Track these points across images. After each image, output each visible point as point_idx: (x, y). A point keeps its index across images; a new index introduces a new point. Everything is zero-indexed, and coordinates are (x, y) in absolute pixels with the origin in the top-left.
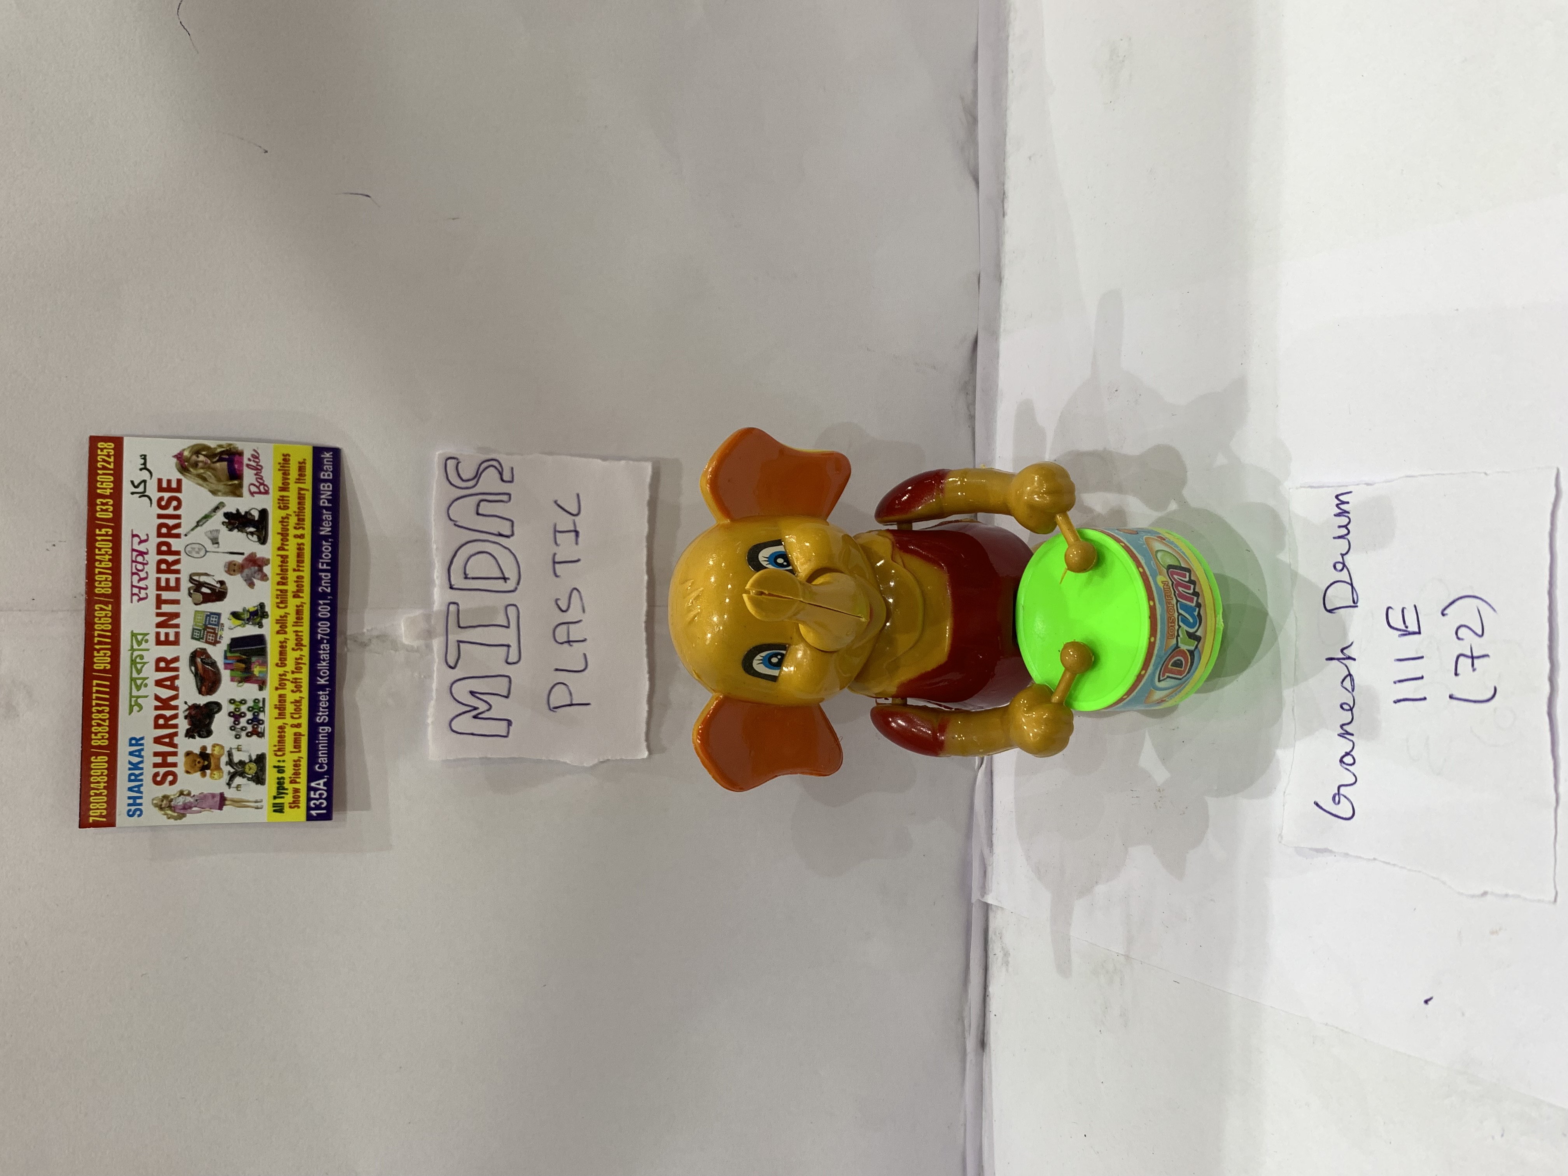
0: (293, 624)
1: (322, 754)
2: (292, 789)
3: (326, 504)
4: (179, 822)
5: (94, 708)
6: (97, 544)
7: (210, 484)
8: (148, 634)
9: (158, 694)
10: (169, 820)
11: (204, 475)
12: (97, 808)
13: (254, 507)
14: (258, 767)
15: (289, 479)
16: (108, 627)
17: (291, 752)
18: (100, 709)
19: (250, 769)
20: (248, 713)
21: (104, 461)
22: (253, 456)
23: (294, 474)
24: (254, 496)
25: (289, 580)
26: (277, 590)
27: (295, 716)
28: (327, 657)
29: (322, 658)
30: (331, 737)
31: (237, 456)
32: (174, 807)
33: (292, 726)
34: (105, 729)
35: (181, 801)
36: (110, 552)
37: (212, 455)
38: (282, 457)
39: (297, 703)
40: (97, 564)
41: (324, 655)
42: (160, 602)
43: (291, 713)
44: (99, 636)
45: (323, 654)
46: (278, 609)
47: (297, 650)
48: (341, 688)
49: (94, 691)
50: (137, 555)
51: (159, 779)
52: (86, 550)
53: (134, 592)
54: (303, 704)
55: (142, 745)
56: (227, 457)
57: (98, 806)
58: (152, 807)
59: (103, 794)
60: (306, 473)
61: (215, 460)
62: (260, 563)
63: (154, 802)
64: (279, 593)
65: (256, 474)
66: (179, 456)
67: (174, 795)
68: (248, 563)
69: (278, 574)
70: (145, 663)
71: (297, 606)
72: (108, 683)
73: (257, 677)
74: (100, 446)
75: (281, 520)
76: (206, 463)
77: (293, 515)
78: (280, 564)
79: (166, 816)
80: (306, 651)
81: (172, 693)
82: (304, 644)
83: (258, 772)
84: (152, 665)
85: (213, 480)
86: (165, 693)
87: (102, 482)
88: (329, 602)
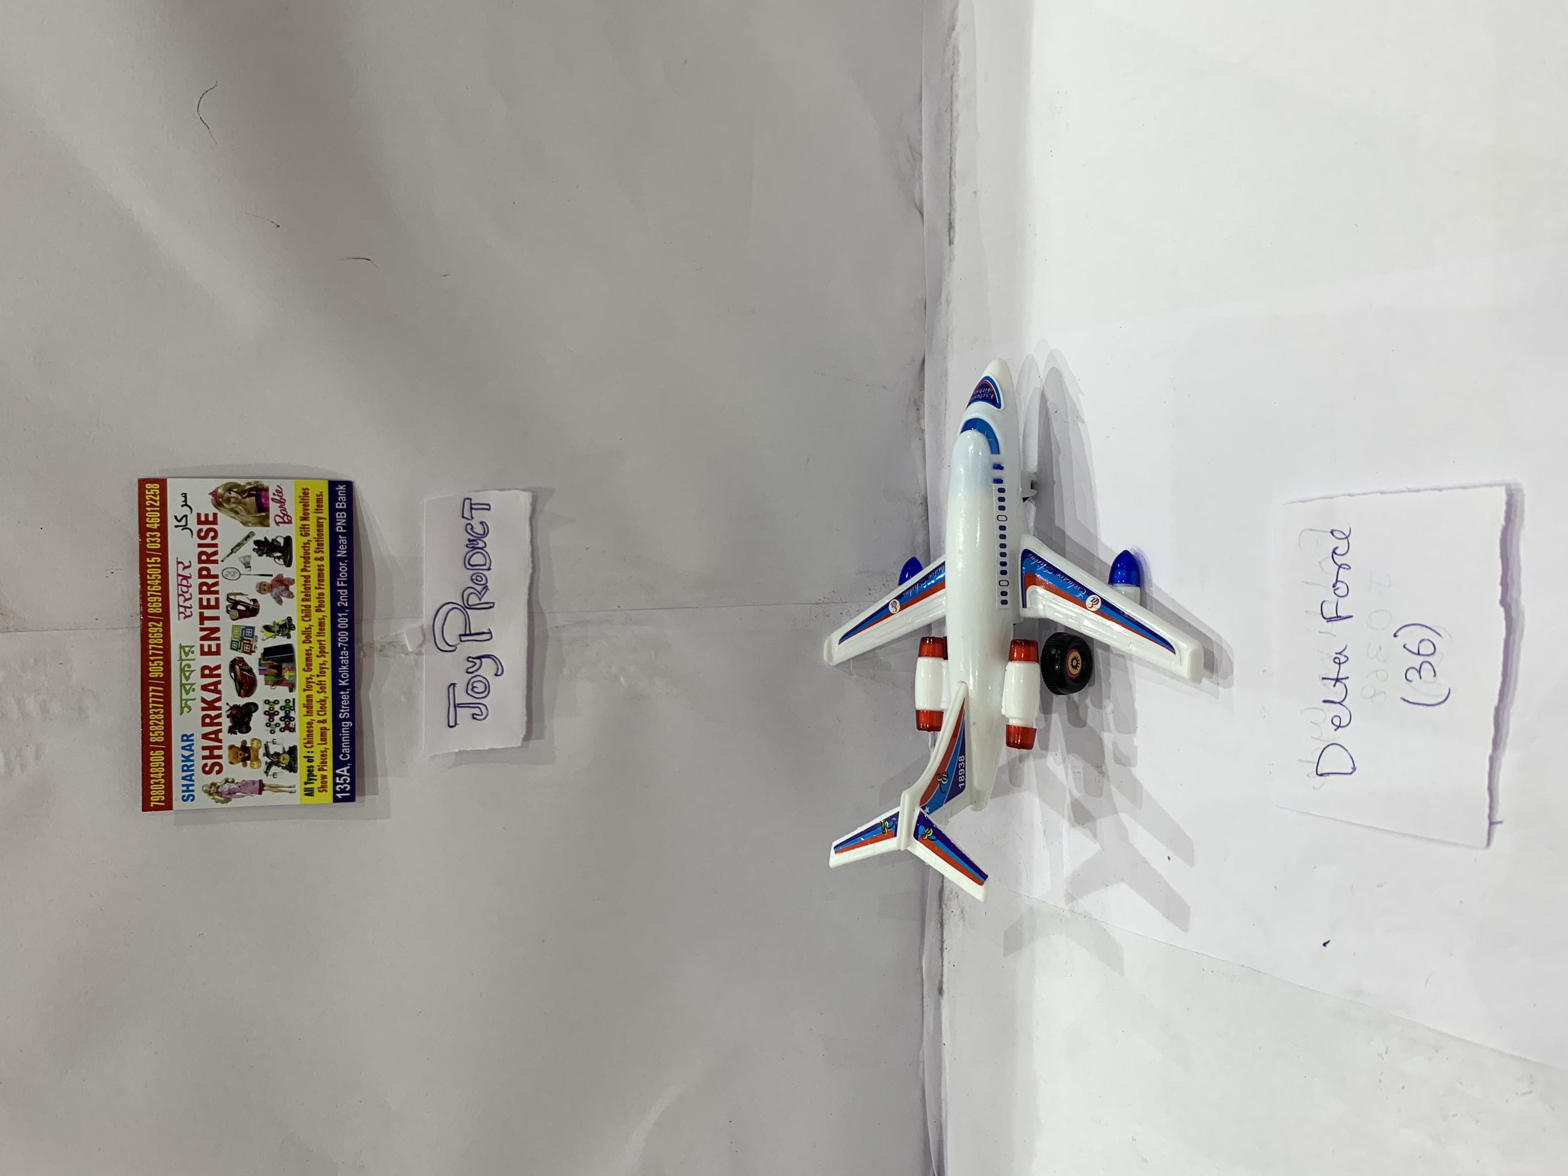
0: (316, 634)
1: (345, 745)
2: (320, 776)
3: (342, 530)
4: (225, 805)
5: (151, 710)
6: (148, 571)
7: (242, 517)
8: (194, 646)
9: (203, 697)
10: (217, 804)
11: (236, 509)
12: (157, 794)
13: (279, 535)
14: (290, 757)
15: (308, 510)
16: (160, 641)
17: (319, 744)
18: (156, 711)
19: (284, 759)
20: (280, 711)
21: (151, 499)
22: (277, 491)
23: (313, 505)
24: (279, 526)
25: (312, 597)
26: (302, 606)
27: (321, 713)
28: (346, 662)
29: (342, 663)
30: (352, 730)
31: (263, 492)
32: (221, 793)
33: (319, 722)
34: (161, 728)
35: (227, 787)
36: (160, 577)
37: (242, 491)
38: (303, 491)
39: (322, 702)
40: (149, 588)
41: (344, 661)
42: (203, 619)
43: (317, 711)
44: (153, 649)
45: (344, 659)
46: (303, 622)
47: (320, 656)
48: (359, 688)
49: (150, 696)
50: (182, 579)
51: (207, 769)
52: (139, 576)
53: (180, 611)
54: (327, 703)
55: (192, 740)
56: (255, 493)
57: (157, 793)
58: (204, 793)
59: (162, 783)
60: (324, 504)
61: (244, 496)
62: (286, 583)
63: (205, 788)
64: (303, 608)
65: (280, 507)
66: (214, 493)
67: (221, 782)
68: (276, 582)
69: (302, 592)
70: (192, 671)
71: (319, 619)
72: (162, 689)
73: (287, 680)
74: (147, 487)
75: (303, 545)
76: (237, 499)
77: (314, 540)
78: (304, 583)
79: (214, 800)
80: (328, 658)
81: (217, 696)
82: (327, 651)
83: (291, 761)
84: (198, 673)
85: (244, 513)
86: (210, 696)
87: (151, 518)
88: (347, 614)
